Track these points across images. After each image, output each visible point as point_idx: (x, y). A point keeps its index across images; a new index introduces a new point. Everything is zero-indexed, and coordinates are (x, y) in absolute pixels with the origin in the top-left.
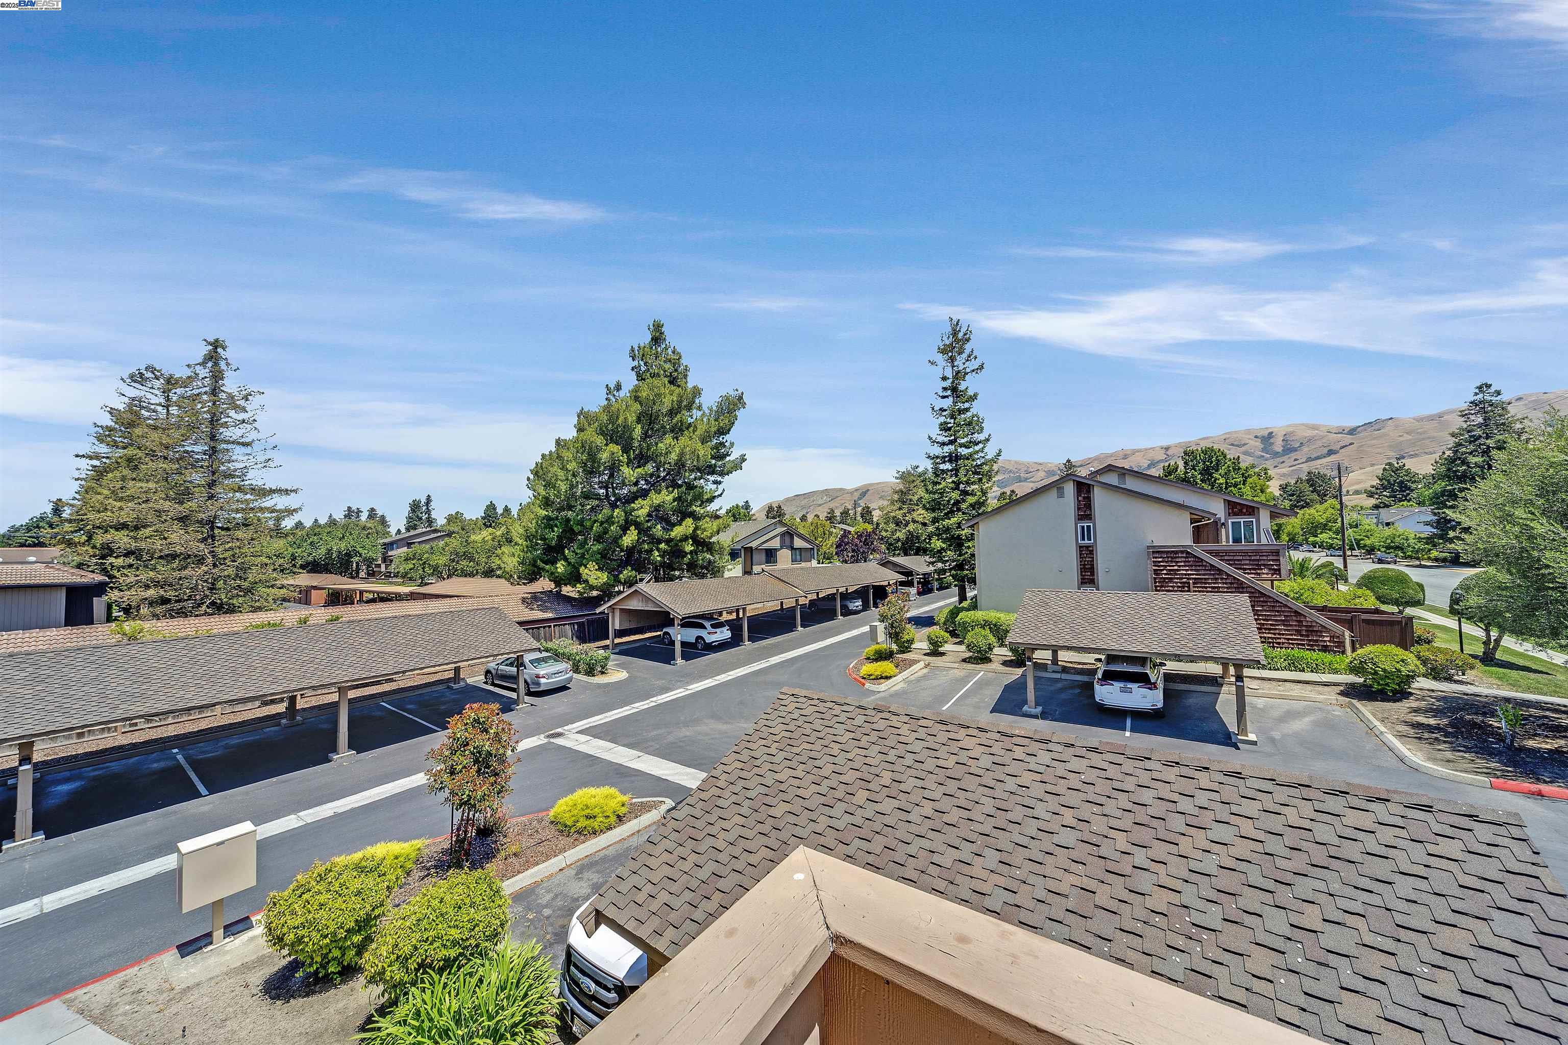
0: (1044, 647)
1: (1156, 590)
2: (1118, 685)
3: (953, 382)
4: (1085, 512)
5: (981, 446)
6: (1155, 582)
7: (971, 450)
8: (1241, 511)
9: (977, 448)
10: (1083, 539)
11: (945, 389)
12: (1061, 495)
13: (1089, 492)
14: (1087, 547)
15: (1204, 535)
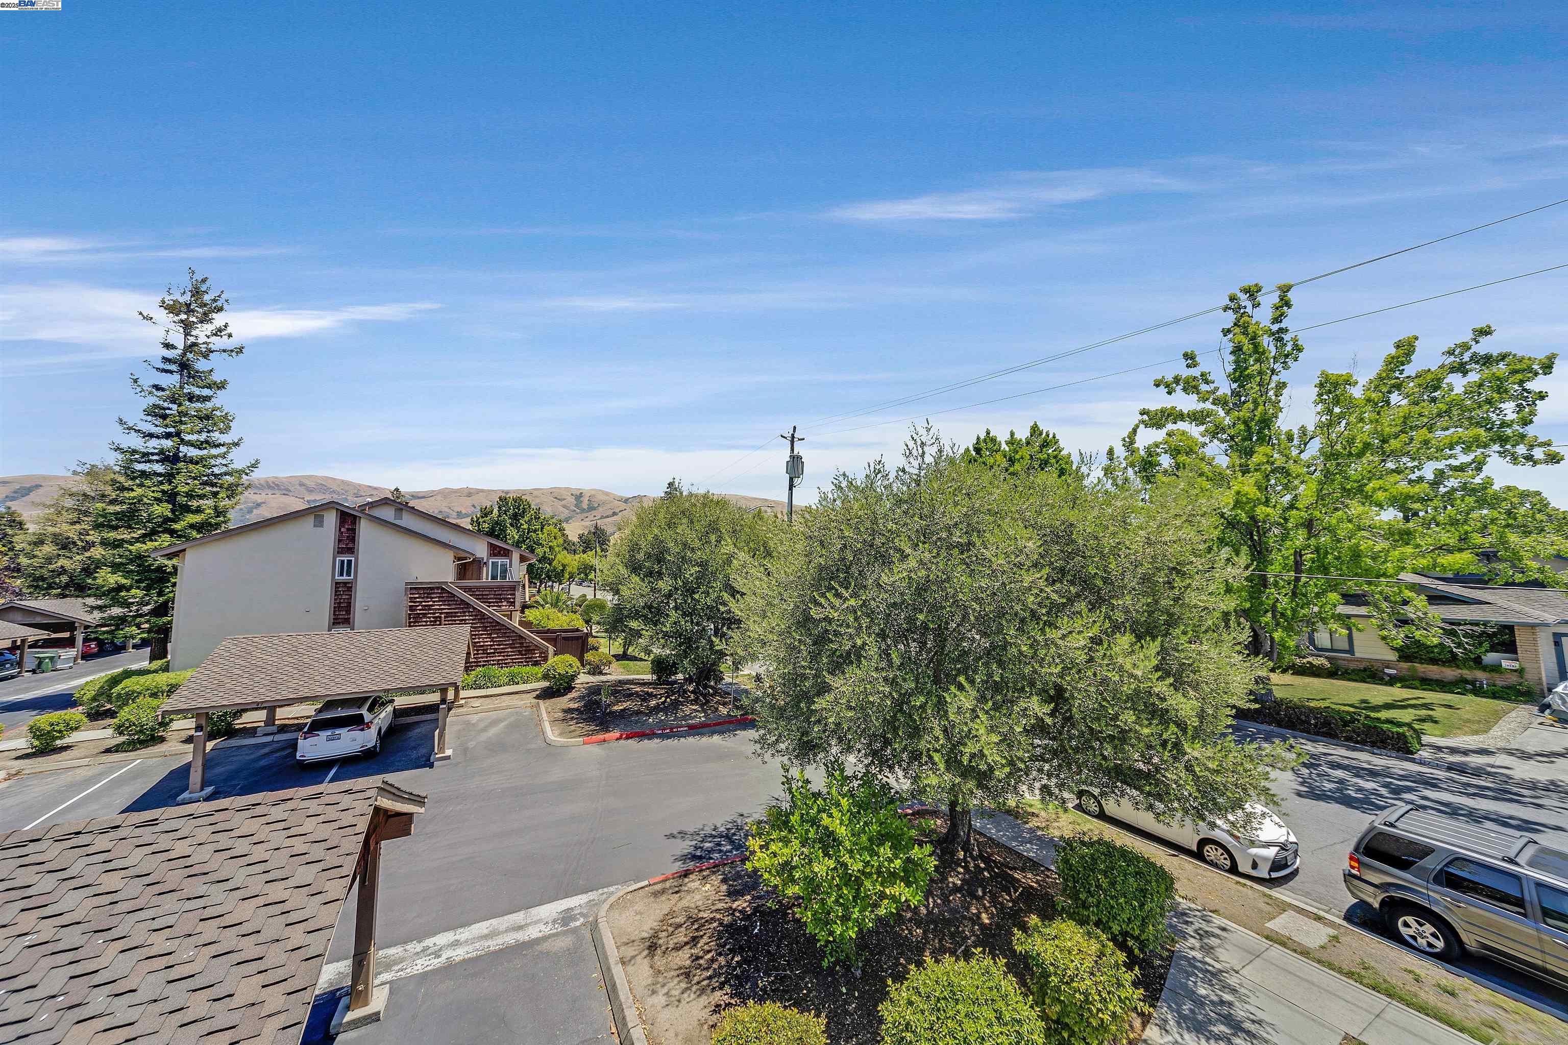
0: (257, 707)
1: (410, 626)
2: (324, 734)
3: (184, 354)
4: (347, 544)
5: (223, 450)
6: (410, 618)
7: (204, 452)
8: (499, 552)
9: (214, 451)
10: (342, 574)
11: (166, 360)
12: (319, 522)
13: (354, 523)
14: (345, 583)
15: (469, 573)
